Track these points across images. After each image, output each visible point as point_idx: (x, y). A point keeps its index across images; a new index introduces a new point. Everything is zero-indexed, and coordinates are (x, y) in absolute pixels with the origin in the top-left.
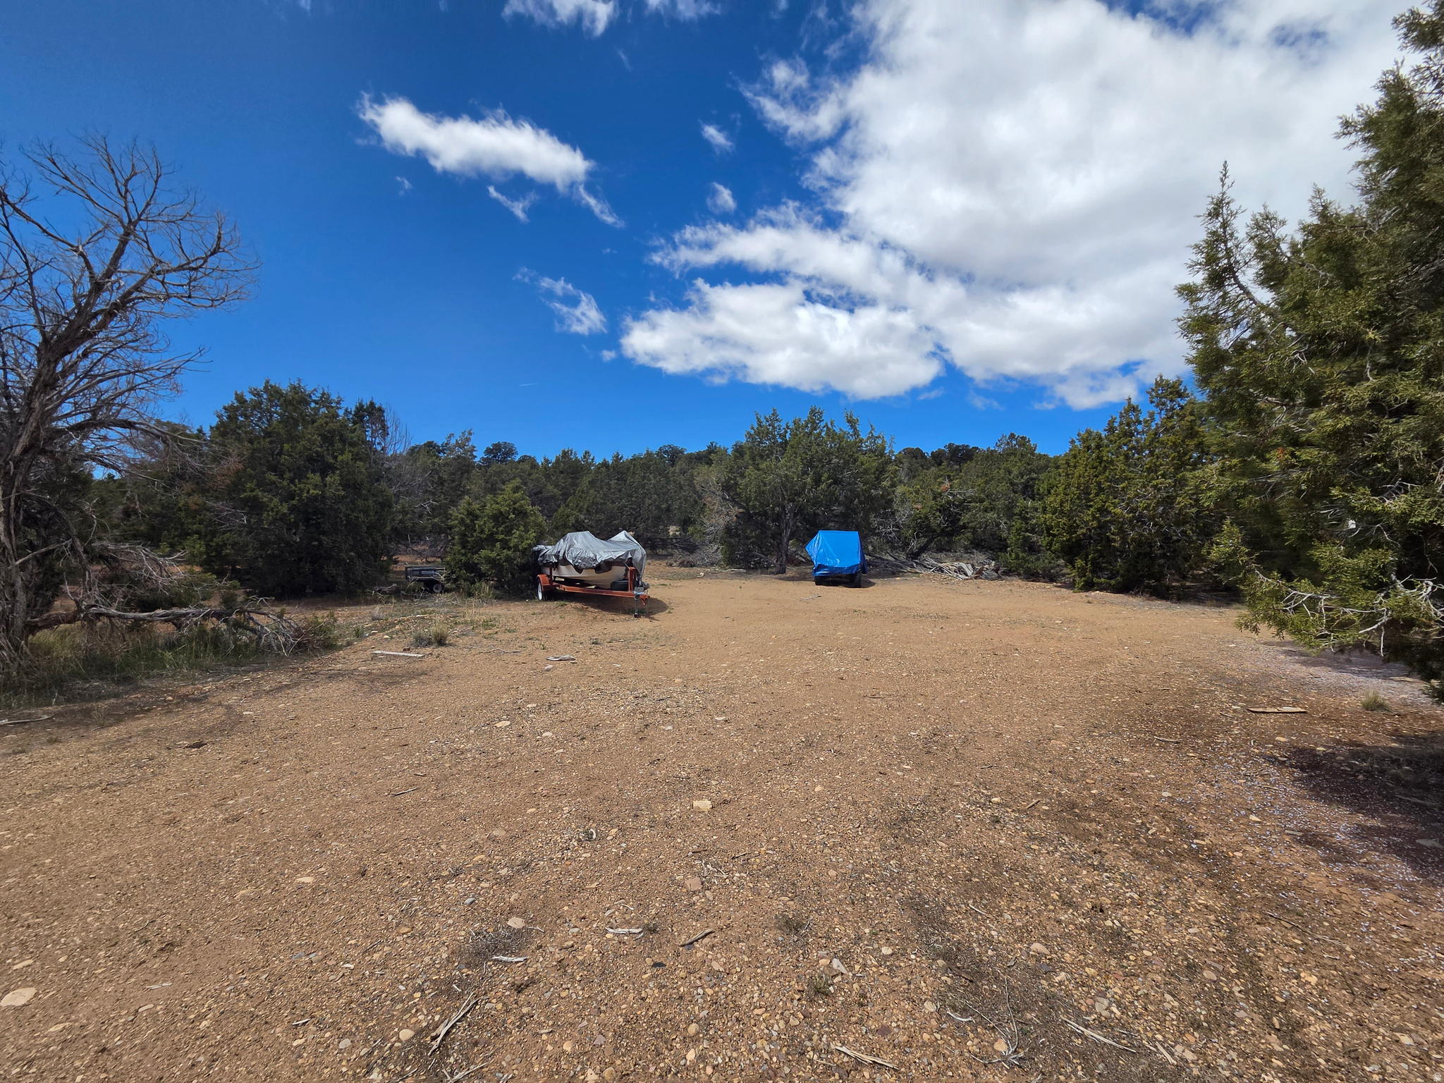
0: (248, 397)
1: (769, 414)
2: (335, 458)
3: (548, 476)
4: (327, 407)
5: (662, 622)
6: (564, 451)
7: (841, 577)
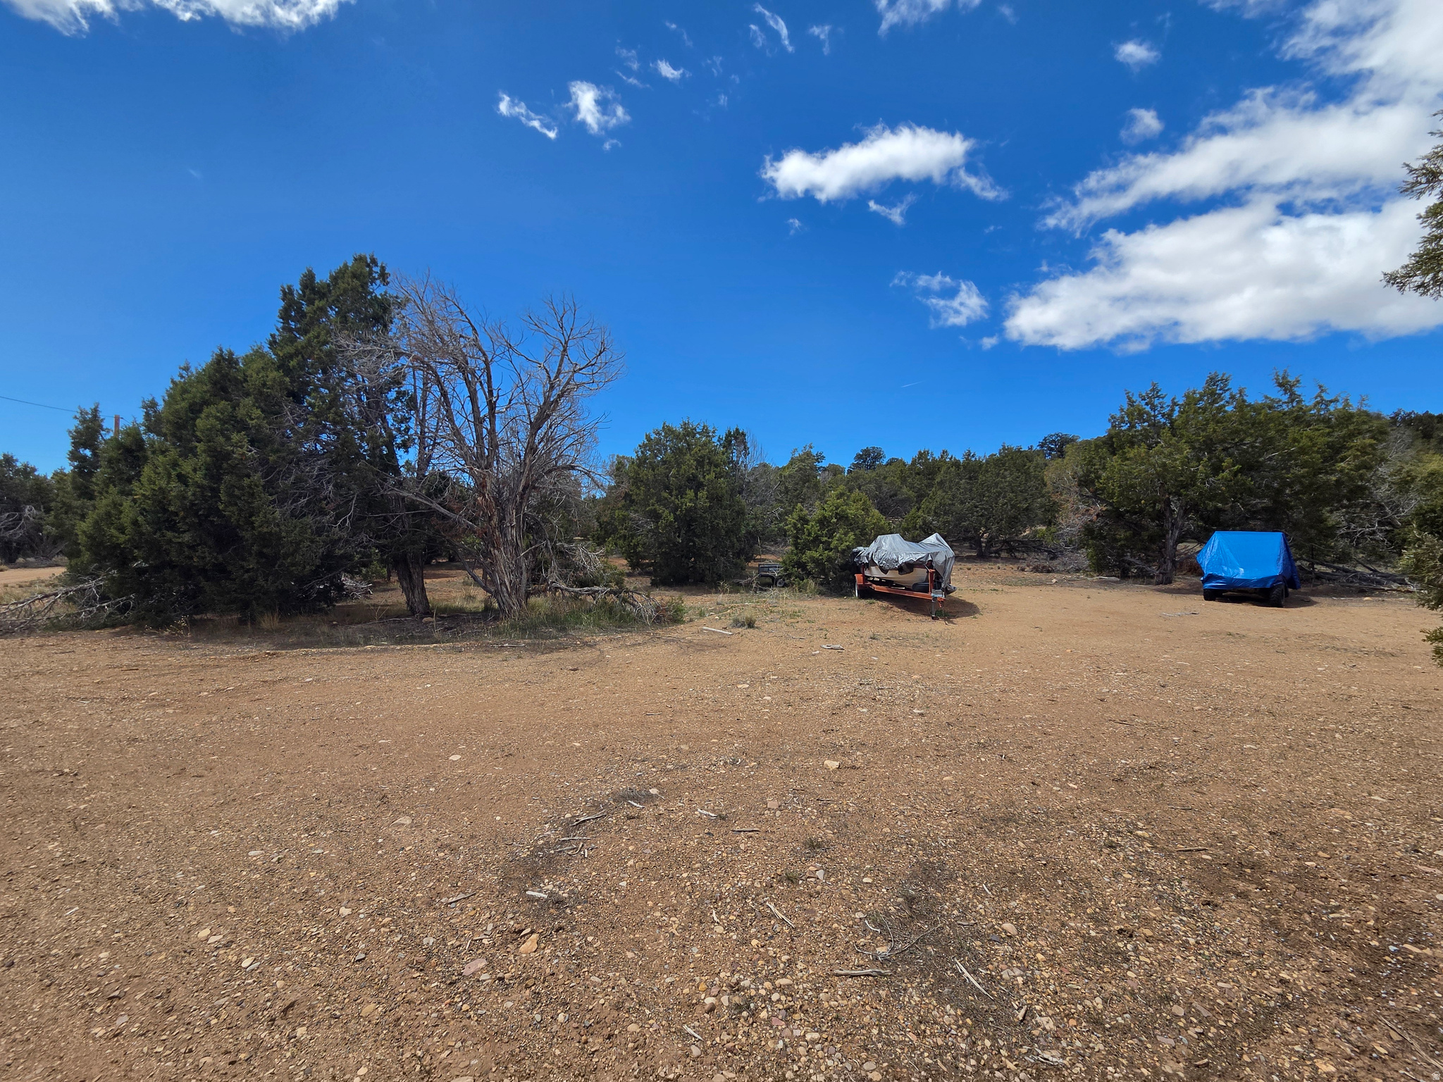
0: (653, 436)
1: (1146, 389)
2: (704, 477)
3: (904, 480)
4: (707, 437)
5: (962, 625)
6: (920, 452)
7: (1246, 592)
